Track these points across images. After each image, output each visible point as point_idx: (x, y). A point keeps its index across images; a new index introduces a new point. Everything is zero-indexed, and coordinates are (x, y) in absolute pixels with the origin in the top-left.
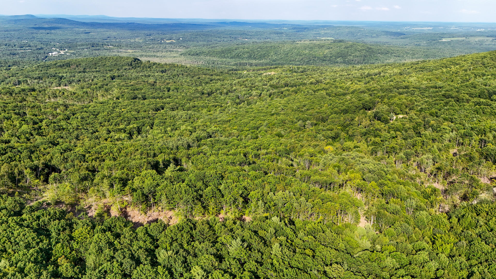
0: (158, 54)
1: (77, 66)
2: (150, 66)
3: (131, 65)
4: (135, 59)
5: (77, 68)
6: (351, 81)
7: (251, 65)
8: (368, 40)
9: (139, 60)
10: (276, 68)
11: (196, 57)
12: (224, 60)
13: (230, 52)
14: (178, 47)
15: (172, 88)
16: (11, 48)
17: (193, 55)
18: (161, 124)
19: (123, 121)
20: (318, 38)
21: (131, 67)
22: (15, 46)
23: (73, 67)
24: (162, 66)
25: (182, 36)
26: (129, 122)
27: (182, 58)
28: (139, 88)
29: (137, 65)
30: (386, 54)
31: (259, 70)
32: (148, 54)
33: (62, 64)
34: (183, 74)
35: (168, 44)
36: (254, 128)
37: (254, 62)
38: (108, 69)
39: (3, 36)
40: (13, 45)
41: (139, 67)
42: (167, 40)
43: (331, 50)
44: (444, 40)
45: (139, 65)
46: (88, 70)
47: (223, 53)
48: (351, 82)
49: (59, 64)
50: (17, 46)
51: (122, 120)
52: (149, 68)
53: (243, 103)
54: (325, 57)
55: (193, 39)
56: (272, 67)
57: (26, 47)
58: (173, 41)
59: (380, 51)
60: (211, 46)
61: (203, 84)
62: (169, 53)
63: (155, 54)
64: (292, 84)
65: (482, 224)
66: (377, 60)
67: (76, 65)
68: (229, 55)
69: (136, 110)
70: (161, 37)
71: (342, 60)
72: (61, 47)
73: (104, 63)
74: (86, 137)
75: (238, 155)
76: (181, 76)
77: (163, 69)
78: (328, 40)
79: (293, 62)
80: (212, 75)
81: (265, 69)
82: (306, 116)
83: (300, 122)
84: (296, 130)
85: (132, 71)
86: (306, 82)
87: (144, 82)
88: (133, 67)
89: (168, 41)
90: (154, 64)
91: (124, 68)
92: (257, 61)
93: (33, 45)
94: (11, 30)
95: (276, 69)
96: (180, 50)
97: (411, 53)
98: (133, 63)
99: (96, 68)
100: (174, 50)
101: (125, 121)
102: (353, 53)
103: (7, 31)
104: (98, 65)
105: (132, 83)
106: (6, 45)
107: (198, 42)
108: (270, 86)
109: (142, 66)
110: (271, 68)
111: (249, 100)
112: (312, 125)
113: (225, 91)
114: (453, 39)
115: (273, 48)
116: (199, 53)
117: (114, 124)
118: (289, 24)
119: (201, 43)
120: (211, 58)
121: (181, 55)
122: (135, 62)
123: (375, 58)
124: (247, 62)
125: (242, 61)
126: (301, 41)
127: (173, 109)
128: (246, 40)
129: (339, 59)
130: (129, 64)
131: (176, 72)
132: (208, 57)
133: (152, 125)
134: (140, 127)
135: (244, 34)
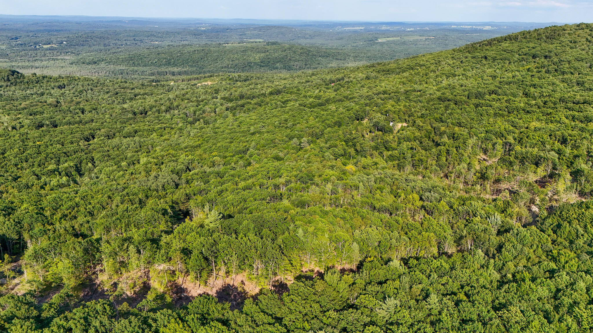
0: (37, 64)
2: (39, 80)
3: (8, 80)
4: (13, 72)
6: (318, 88)
7: (173, 74)
8: (303, 42)
9: (18, 73)
10: (211, 76)
11: (94, 66)
12: (136, 68)
13: (141, 59)
14: (63, 54)
15: (87, 108)
17: (89, 64)
18: (106, 158)
19: (48, 159)
20: (245, 40)
21: (9, 84)
24: (56, 80)
25: (65, 39)
26: (58, 159)
27: (74, 68)
28: (37, 112)
29: (18, 80)
30: (327, 57)
31: (189, 80)
32: (20, 64)
34: (92, 90)
35: (47, 49)
36: (239, 152)
37: (175, 70)
41: (21, 82)
42: (45, 44)
43: (267, 53)
44: (380, 40)
45: (22, 79)
47: (132, 60)
48: (318, 90)
51: (46, 158)
52: (37, 83)
53: (198, 122)
54: (262, 62)
55: (82, 43)
56: (206, 75)
58: (53, 45)
59: (320, 54)
60: (110, 51)
61: (127, 101)
62: (53, 62)
63: (31, 64)
64: (248, 95)
65: (582, 232)
66: (319, 64)
68: (140, 62)
69: (58, 142)
70: (35, 41)
71: (282, 66)
74: (9, 187)
75: (254, 188)
76: (90, 91)
77: (61, 84)
78: (260, 42)
79: (225, 69)
80: (133, 89)
81: (198, 79)
82: (296, 132)
83: (295, 140)
84: (294, 151)
85: (12, 88)
86: (264, 92)
87: (41, 102)
88: (12, 84)
89: (45, 46)
90: (44, 77)
92: (179, 69)
95: (212, 78)
96: (66, 58)
97: (352, 55)
98: (11, 77)
100: (59, 57)
101: (52, 159)
102: (293, 57)
105: (22, 106)
107: (90, 46)
108: (222, 98)
109: (26, 80)
110: (205, 77)
111: (205, 117)
112: (309, 143)
113: (163, 108)
114: (388, 39)
115: (196, 52)
116: (98, 61)
117: (36, 164)
118: (206, 24)
119: (96, 48)
120: (116, 67)
121: (72, 64)
122: (13, 75)
123: (317, 62)
124: (167, 70)
125: (160, 70)
126: (228, 44)
127: (109, 137)
128: (157, 43)
129: (278, 64)
130: (6, 78)
131: (80, 88)
132: (112, 66)
133: (92, 160)
134: (79, 165)
135: (151, 35)
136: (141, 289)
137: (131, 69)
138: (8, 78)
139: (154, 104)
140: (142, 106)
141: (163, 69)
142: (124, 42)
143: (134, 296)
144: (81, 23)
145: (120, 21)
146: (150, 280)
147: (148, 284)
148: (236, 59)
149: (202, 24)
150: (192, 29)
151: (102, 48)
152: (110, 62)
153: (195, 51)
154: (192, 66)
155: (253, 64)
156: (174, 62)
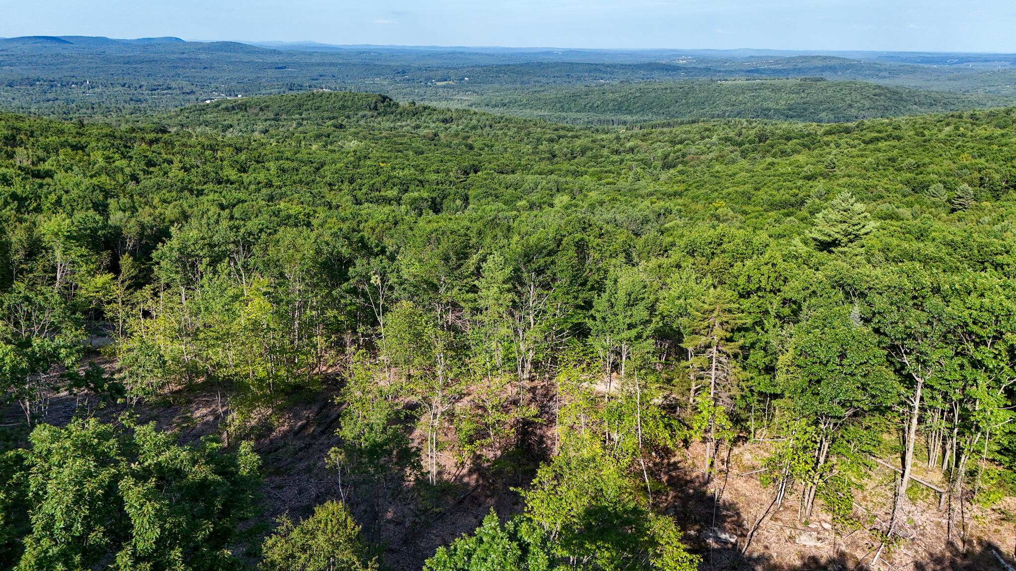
1: (261, 109)
2: (417, 111)
3: (376, 109)
4: (384, 98)
5: (261, 113)
7: (625, 122)
9: (391, 99)
12: (564, 114)
13: (575, 101)
14: (461, 93)
16: (133, 91)
17: (497, 106)
18: (490, 199)
21: (375, 114)
22: (141, 87)
23: (251, 111)
24: (443, 112)
25: (468, 74)
29: (388, 110)
30: (931, 105)
31: (654, 126)
33: (230, 105)
34: (491, 126)
35: (441, 87)
37: (629, 118)
38: (326, 114)
39: (120, 72)
40: (138, 86)
41: (392, 113)
42: (437, 81)
45: (394, 109)
46: (284, 116)
47: (560, 102)
49: (223, 106)
50: (144, 88)
54: (790, 110)
55: (491, 79)
56: (685, 120)
57: (162, 89)
58: (450, 82)
59: (917, 100)
60: (529, 90)
67: (258, 108)
68: (573, 105)
70: (426, 75)
71: (832, 117)
72: (230, 91)
73: (318, 104)
77: (448, 117)
81: (669, 125)
85: (379, 119)
87: (411, 133)
88: (379, 113)
89: (439, 84)
90: (425, 109)
91: (360, 114)
92: (636, 117)
93: (176, 86)
94: (135, 62)
96: (465, 97)
98: (379, 105)
99: (301, 114)
103: (128, 63)
104: (305, 107)
106: (124, 86)
107: (501, 84)
109: (399, 111)
116: (509, 103)
118: (687, 56)
119: (509, 86)
120: (535, 112)
122: (383, 102)
124: (614, 117)
125: (603, 117)
126: (726, 80)
128: (602, 81)
129: (825, 113)
130: (372, 106)
131: (474, 122)
132: (528, 111)
133: (466, 199)
134: (438, 200)
135: (595, 70)
136: (507, 456)
137: (556, 115)
138: (376, 106)
139: (590, 145)
140: (568, 148)
141: (608, 116)
142: (552, 79)
143: (472, 480)
144: (493, 55)
145: (549, 53)
146: (551, 422)
147: (541, 440)
148: (741, 103)
149: (680, 56)
150: (664, 62)
151: (518, 86)
152: (526, 105)
153: (666, 89)
154: (657, 114)
155: (772, 111)
156: (629, 106)
